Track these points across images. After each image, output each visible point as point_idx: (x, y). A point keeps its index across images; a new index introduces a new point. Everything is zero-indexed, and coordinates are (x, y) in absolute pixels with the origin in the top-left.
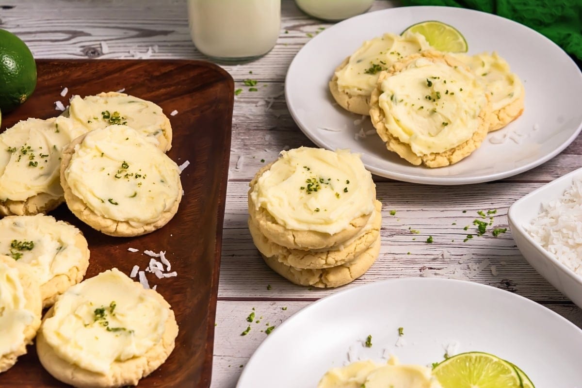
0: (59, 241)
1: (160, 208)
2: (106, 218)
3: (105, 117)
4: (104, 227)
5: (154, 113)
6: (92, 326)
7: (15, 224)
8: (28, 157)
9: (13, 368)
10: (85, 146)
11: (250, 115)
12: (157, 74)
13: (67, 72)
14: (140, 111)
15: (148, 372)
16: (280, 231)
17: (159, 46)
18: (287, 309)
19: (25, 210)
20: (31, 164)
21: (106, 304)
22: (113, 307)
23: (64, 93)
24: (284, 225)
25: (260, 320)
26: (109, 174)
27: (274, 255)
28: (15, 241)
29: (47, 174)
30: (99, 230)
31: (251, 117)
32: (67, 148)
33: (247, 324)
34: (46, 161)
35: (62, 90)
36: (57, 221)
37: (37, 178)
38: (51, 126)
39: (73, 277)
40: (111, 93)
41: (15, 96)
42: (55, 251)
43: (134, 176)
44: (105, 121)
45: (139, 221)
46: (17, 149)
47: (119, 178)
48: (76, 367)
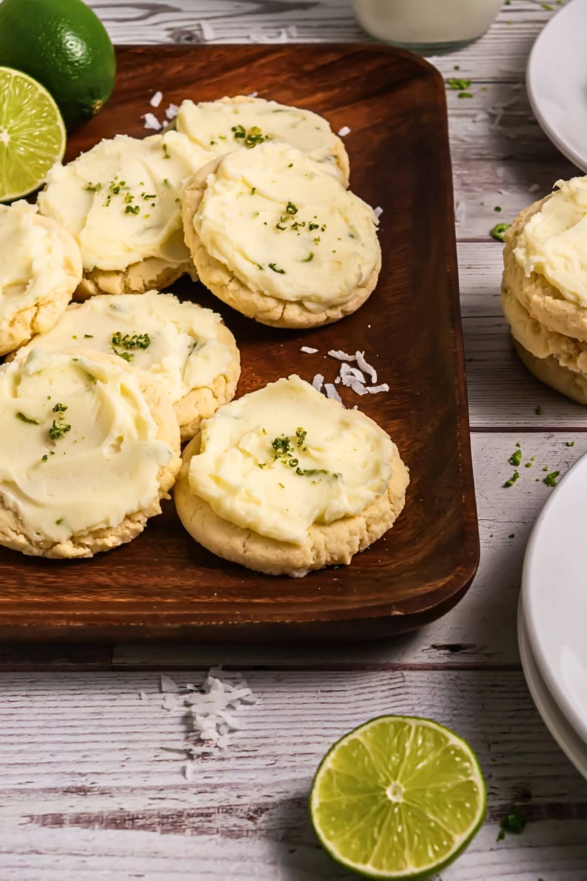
0: (191, 333)
1: (353, 280)
2: (266, 296)
3: (237, 136)
4: (264, 311)
5: (318, 128)
6: (270, 468)
7: (113, 307)
8: (123, 198)
9: (141, 537)
10: (224, 176)
11: (467, 136)
12: (309, 67)
13: (159, 66)
14: (294, 126)
15: (367, 543)
16: (569, 312)
17: (298, 27)
18: (575, 444)
19: (123, 286)
20: (129, 210)
21: (290, 432)
22: (301, 436)
23: (156, 100)
24: (576, 301)
25: (533, 463)
26: (265, 223)
27: (552, 354)
28: (118, 334)
29: (159, 226)
30: (252, 317)
31: (468, 140)
32: (191, 182)
33: (510, 470)
34: (153, 205)
35: (152, 95)
36: (181, 302)
37: (140, 233)
38: (154, 148)
39: (220, 392)
40: (239, 98)
41: (84, 101)
42: (187, 351)
43: (307, 226)
44: (238, 142)
45: (319, 301)
46: (102, 186)
47: (283, 229)
48: (250, 533)
